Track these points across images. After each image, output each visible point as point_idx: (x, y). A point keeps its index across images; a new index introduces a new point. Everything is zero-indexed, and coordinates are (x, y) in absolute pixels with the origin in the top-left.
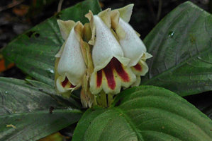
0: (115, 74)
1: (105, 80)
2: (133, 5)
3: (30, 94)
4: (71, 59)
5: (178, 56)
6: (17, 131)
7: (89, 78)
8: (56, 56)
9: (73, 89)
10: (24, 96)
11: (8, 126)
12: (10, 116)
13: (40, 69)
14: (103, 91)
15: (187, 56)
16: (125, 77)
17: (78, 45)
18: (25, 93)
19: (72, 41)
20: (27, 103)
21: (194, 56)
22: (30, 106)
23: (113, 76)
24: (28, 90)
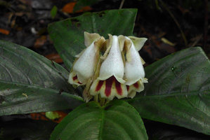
0: (113, 86)
1: (103, 88)
2: (146, 39)
3: (50, 74)
4: (84, 64)
5: (172, 87)
6: (27, 100)
7: (92, 83)
8: (77, 56)
9: (79, 85)
10: (45, 74)
11: (23, 94)
12: (29, 86)
13: (69, 54)
14: (99, 95)
15: (178, 91)
16: (119, 91)
17: (93, 55)
18: (48, 72)
19: (90, 51)
20: (46, 80)
21: (183, 93)
22: (46, 83)
23: (111, 87)
24: (50, 70)
